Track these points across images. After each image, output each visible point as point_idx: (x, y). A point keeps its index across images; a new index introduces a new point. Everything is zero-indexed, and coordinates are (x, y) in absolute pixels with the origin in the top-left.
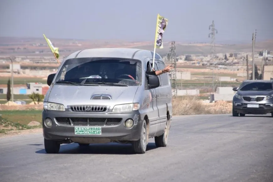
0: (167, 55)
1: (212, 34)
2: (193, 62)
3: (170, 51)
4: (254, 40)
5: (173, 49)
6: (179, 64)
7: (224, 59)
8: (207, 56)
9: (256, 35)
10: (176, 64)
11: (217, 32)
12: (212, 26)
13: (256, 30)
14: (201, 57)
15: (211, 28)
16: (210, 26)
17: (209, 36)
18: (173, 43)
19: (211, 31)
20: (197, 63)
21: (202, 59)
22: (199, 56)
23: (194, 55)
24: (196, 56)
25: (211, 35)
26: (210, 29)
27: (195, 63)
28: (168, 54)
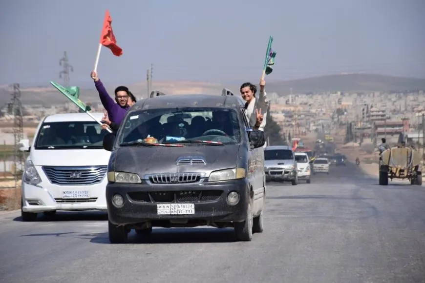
0: (7, 106)
1: (65, 72)
2: (31, 117)
3: (12, 99)
4: (149, 80)
5: (17, 95)
6: (6, 121)
7: (78, 111)
8: (50, 108)
9: (152, 72)
10: (22, 119)
11: (72, 70)
12: (64, 59)
13: (152, 65)
14: (41, 110)
15: (63, 62)
16: (61, 60)
17: (60, 76)
18: (16, 86)
19: (62, 69)
20: (37, 118)
21: (43, 112)
22: (37, 108)
23: (29, 106)
24: (34, 108)
25: (63, 75)
26: (60, 64)
27: (32, 119)
28: (9, 105)
